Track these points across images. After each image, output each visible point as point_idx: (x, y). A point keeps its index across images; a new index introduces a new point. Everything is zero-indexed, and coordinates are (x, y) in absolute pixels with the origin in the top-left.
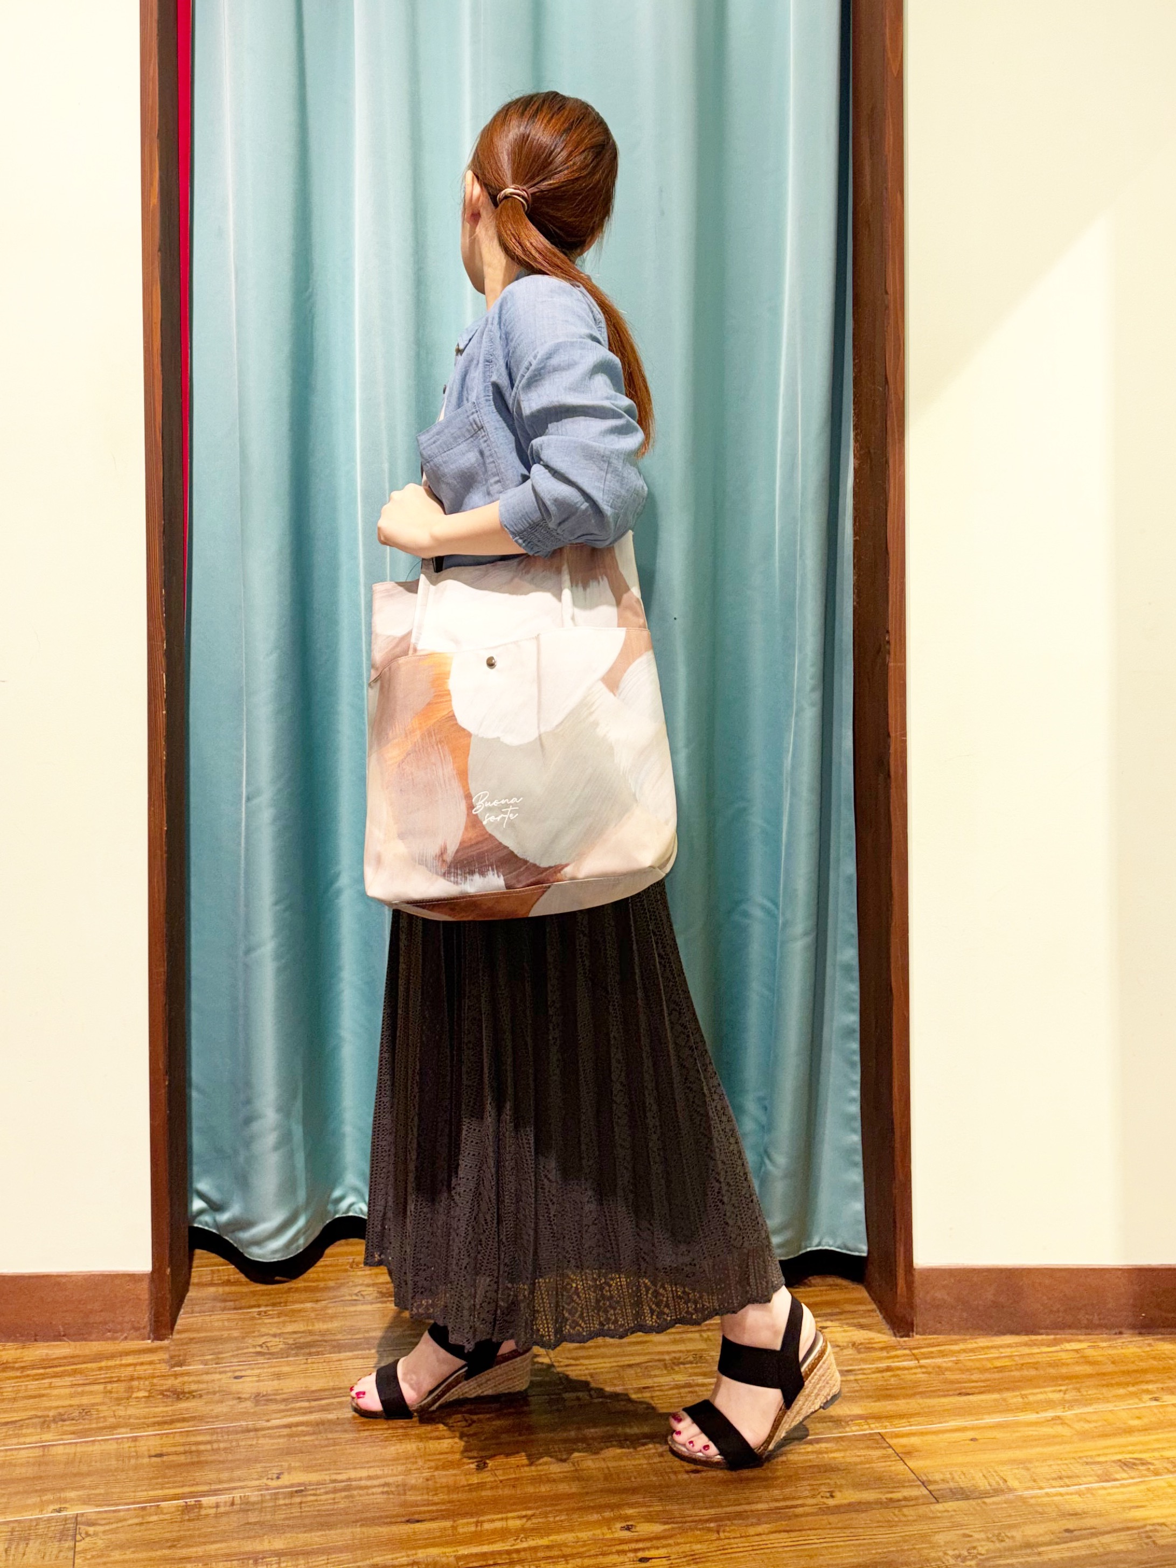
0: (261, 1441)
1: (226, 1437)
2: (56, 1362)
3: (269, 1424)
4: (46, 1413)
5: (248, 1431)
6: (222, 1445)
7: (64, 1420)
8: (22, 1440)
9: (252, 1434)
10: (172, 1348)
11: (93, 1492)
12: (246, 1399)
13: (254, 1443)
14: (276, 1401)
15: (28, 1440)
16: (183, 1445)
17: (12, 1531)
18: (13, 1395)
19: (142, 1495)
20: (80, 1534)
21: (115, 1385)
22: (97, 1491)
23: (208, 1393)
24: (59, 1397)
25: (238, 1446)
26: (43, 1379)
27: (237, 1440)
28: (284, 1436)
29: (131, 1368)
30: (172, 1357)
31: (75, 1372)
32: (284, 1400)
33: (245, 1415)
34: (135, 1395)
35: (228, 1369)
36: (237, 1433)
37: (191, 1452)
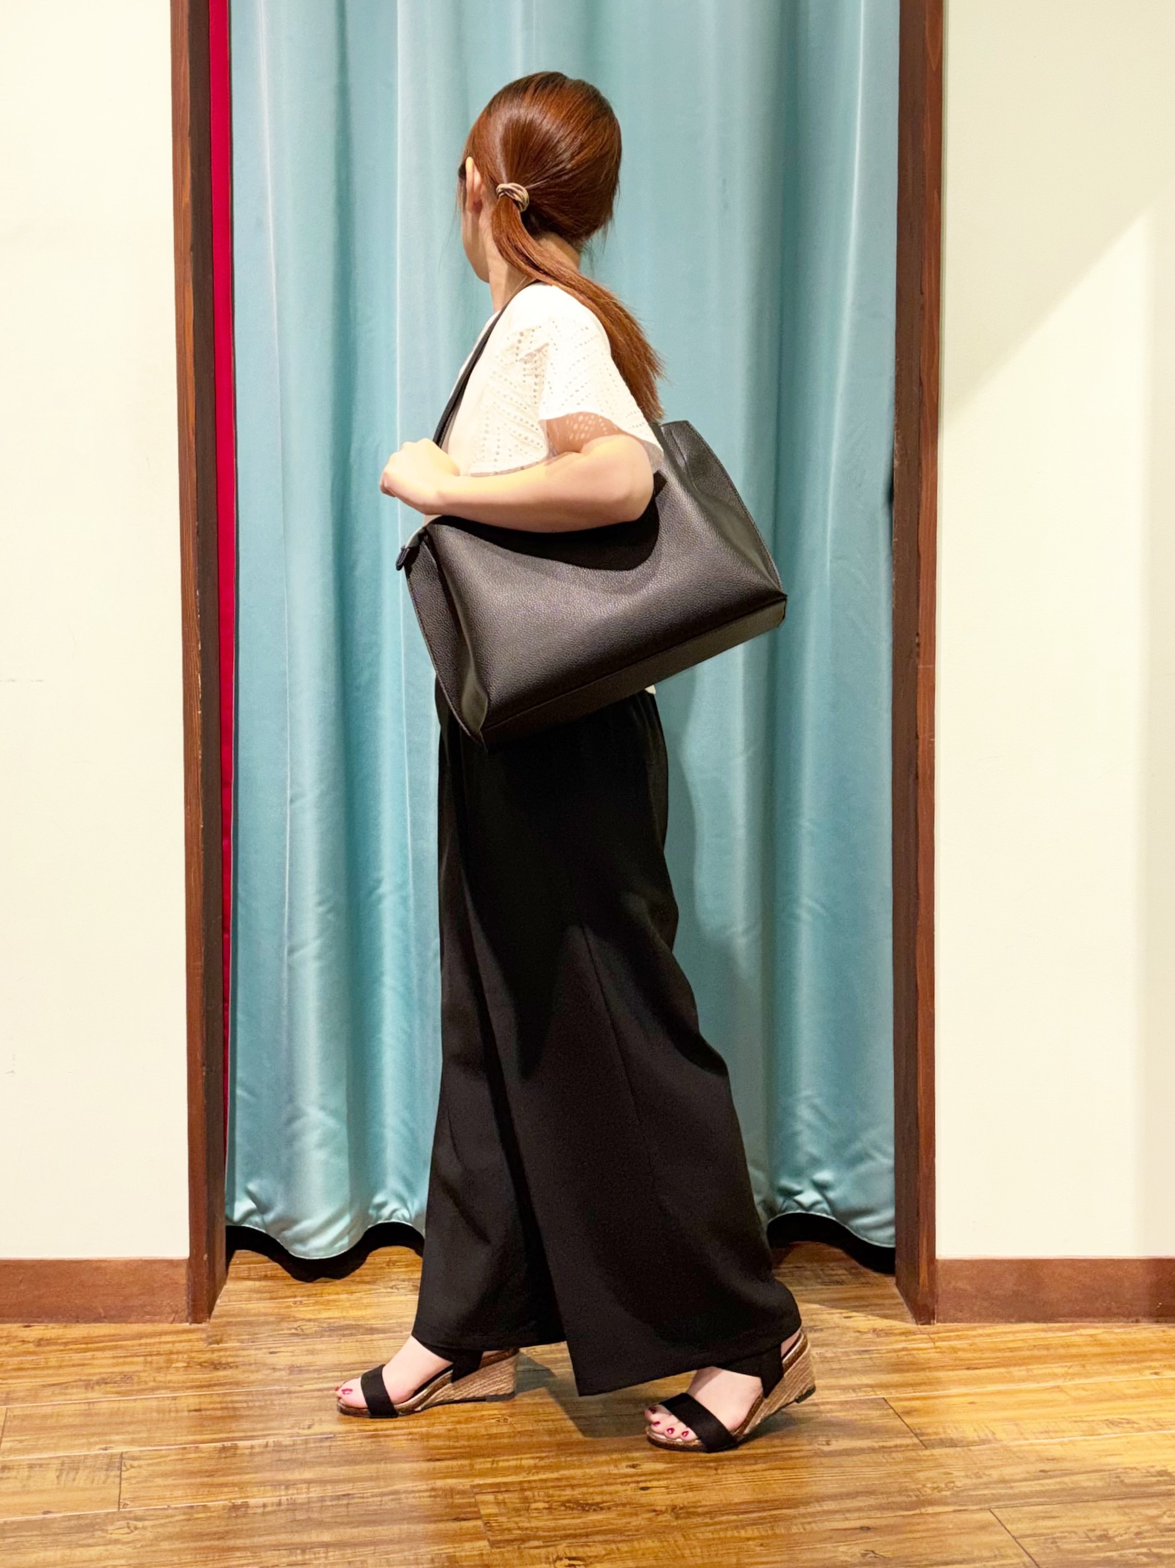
0: (293, 1401)
1: (260, 1398)
2: (97, 1339)
3: (300, 1389)
4: (91, 1378)
5: (283, 1393)
6: (257, 1404)
7: (106, 1383)
8: (68, 1397)
9: (286, 1396)
10: (209, 1329)
11: (135, 1436)
12: (280, 1370)
13: (287, 1402)
14: (308, 1371)
15: (74, 1397)
16: (221, 1403)
17: (63, 1464)
18: (56, 1364)
19: (185, 1438)
20: (125, 1466)
21: (154, 1358)
22: (141, 1435)
23: (244, 1365)
24: (101, 1366)
25: (274, 1405)
26: (85, 1352)
27: (272, 1400)
28: (318, 1397)
29: (169, 1346)
30: (209, 1337)
31: (116, 1347)
32: (315, 1371)
33: (278, 1381)
34: (174, 1365)
35: (264, 1346)
36: (271, 1394)
37: (226, 1408)
